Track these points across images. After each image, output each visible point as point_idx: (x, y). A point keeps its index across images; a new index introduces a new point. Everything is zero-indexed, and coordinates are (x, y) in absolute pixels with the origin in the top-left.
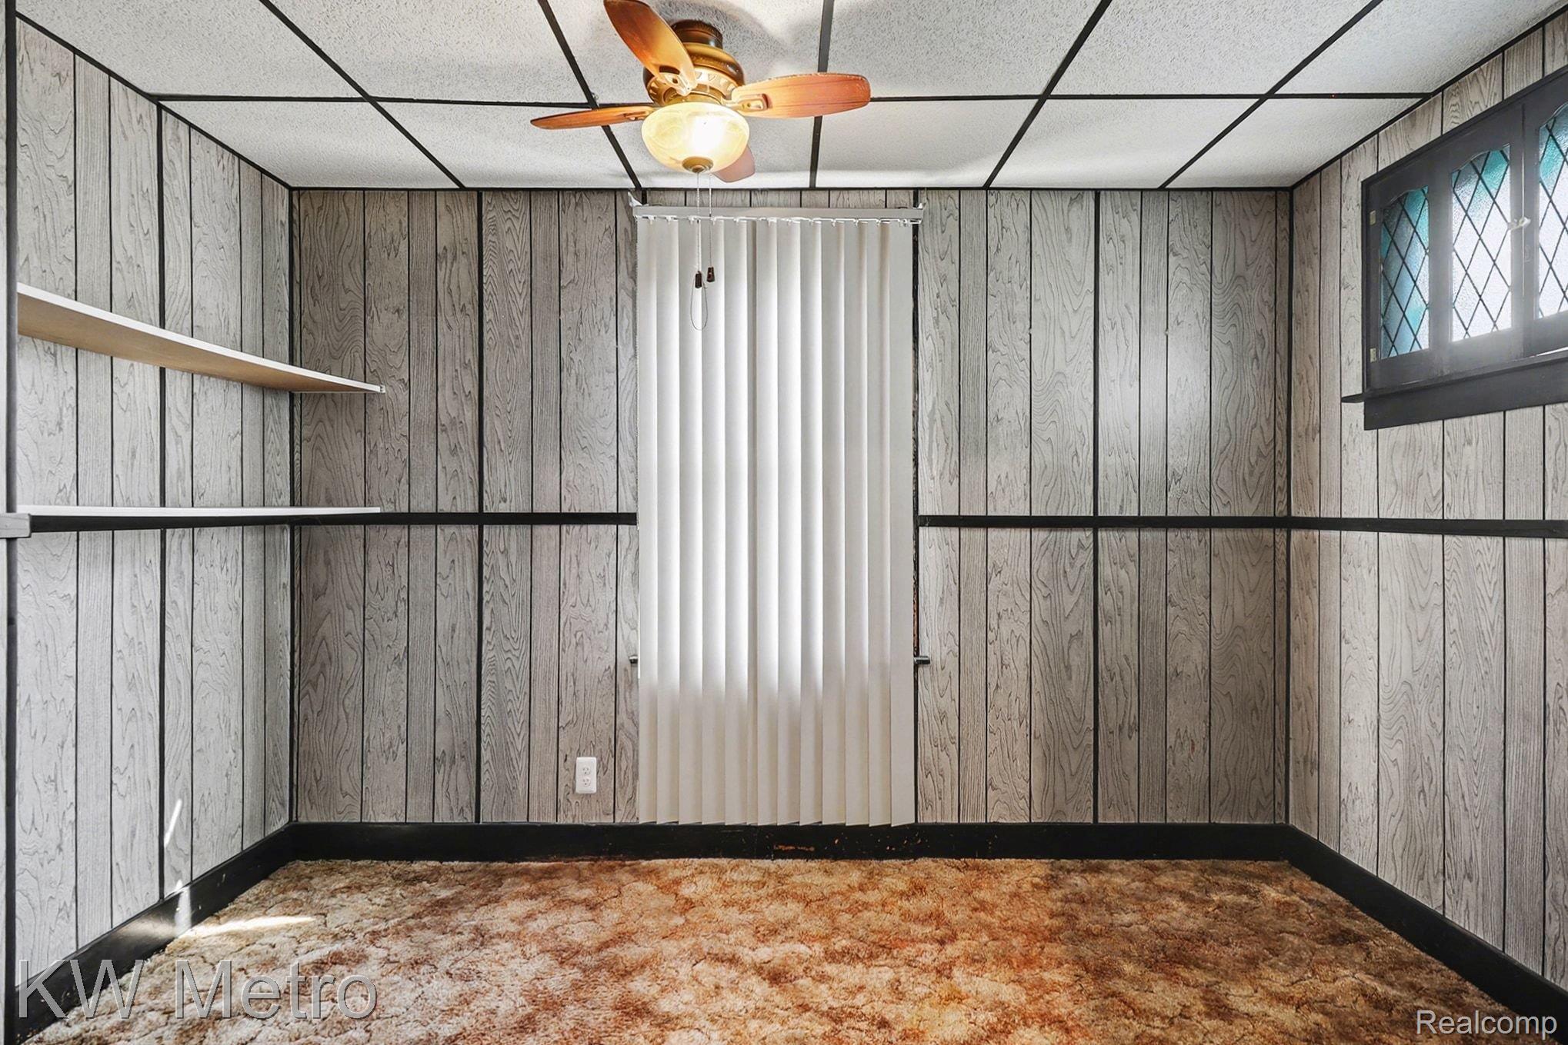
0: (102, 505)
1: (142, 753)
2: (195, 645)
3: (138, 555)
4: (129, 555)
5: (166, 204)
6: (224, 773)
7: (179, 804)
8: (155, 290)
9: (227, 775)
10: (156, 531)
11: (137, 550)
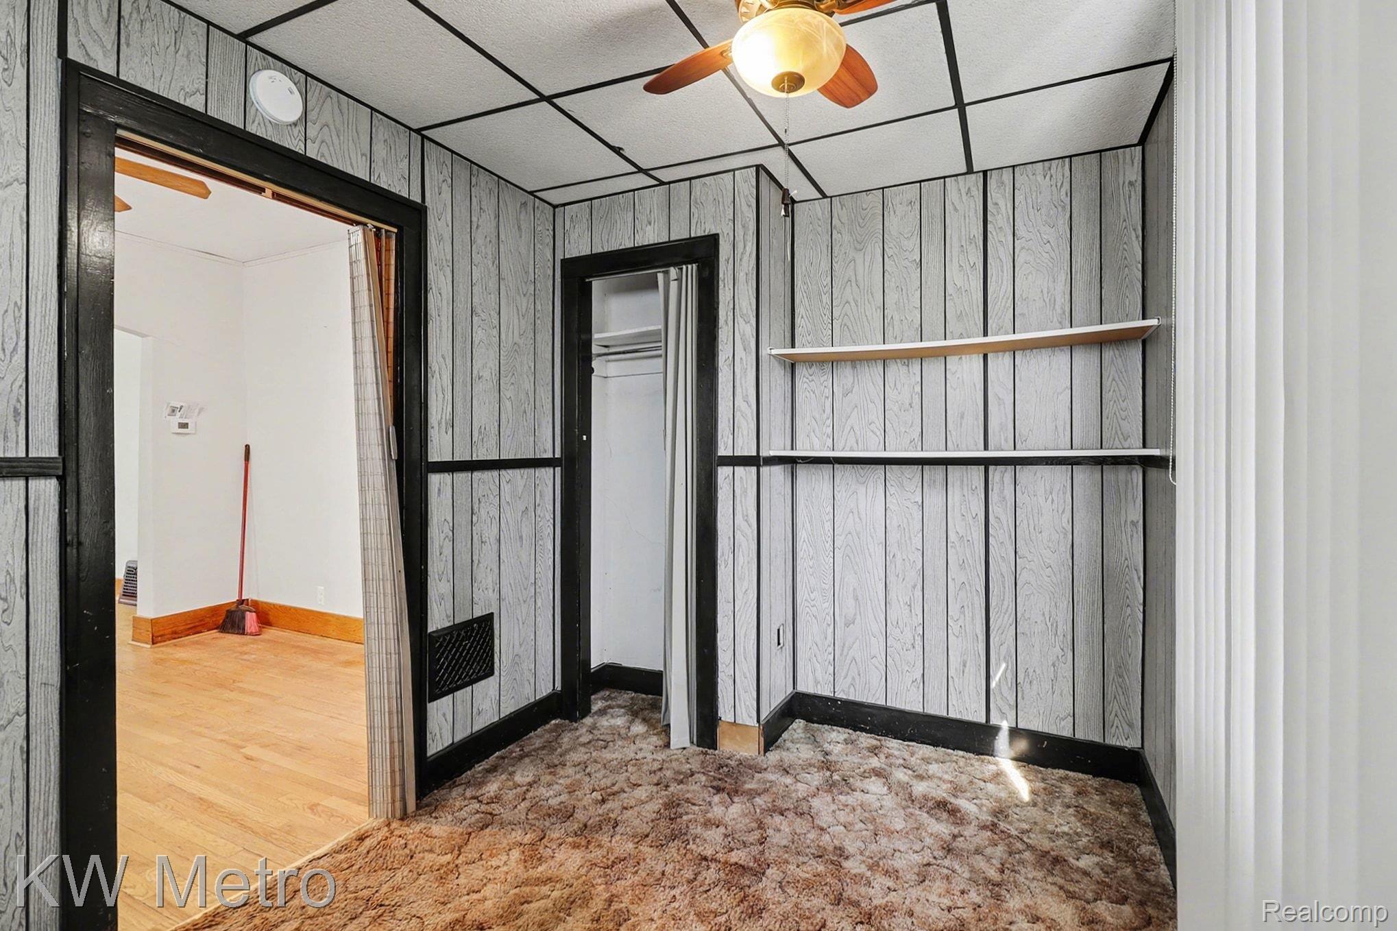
0: (939, 450)
1: (971, 614)
2: (1019, 553)
3: (965, 482)
4: (959, 482)
5: (989, 235)
6: (1050, 663)
7: (1004, 666)
8: (979, 301)
9: (1054, 665)
10: (980, 467)
11: (965, 479)
